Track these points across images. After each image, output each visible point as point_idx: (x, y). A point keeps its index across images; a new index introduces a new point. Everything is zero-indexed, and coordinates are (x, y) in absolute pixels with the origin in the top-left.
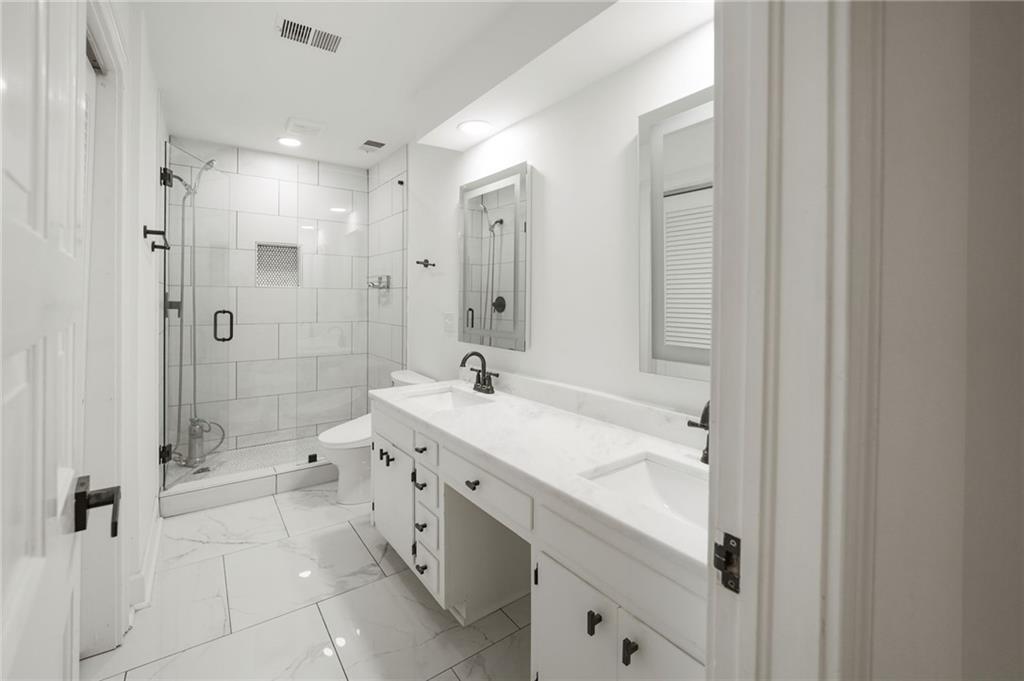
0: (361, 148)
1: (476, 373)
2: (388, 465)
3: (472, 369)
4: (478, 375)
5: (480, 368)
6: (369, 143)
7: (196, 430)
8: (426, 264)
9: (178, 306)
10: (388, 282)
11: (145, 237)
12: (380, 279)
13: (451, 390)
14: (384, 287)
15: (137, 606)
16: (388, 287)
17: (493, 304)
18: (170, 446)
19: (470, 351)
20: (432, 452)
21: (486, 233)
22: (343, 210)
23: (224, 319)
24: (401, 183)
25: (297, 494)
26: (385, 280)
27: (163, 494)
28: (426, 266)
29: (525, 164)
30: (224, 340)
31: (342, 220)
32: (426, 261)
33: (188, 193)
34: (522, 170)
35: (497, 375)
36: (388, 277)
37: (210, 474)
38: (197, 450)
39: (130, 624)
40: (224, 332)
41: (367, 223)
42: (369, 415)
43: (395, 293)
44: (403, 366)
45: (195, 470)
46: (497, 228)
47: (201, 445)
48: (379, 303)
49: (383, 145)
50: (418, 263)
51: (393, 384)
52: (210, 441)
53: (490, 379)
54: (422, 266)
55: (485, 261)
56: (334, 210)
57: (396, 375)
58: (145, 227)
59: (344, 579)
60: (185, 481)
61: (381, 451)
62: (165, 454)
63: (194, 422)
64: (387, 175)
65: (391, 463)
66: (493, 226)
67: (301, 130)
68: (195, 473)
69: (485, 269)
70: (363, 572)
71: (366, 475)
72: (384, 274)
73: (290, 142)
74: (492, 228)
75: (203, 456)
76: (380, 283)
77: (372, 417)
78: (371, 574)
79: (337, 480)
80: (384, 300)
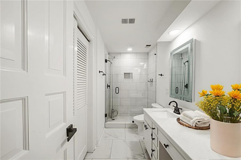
0: (145, 47)
1: (175, 107)
2: (146, 129)
3: (173, 106)
4: (175, 108)
5: (176, 106)
6: (147, 46)
7: (113, 111)
8: (161, 75)
9: (109, 86)
10: (152, 80)
11: (100, 73)
12: (151, 79)
13: (166, 111)
14: (151, 82)
15: (97, 145)
16: (152, 82)
17: (185, 86)
18: (107, 114)
19: (172, 101)
20: (156, 130)
21: (183, 65)
22: (143, 64)
23: (117, 89)
24: (155, 54)
25: (130, 129)
26: (151, 80)
27: (106, 123)
28: (161, 76)
29: (192, 39)
30: (117, 93)
31: (143, 66)
32: (161, 74)
33: (111, 64)
34: (191, 41)
35: (181, 109)
36: (152, 79)
37: (114, 120)
38: (113, 115)
39: (95, 149)
40: (117, 92)
41: (148, 66)
42: (143, 114)
43: (154, 83)
44: (156, 103)
45: (112, 119)
46: (186, 64)
47: (114, 114)
48: (150, 85)
49: (151, 45)
50: (159, 75)
51: (152, 107)
52: (115, 114)
53: (179, 110)
54: (160, 76)
55: (182, 74)
56: (140, 64)
57: (153, 105)
58: (99, 71)
59: (135, 155)
60: (110, 121)
61: (145, 125)
62: (106, 115)
63: (112, 110)
64: (152, 53)
65: (147, 129)
66: (185, 63)
67: (131, 46)
68: (112, 120)
69: (182, 76)
70: (140, 155)
71: (143, 130)
72: (151, 78)
73: (130, 49)
74: (184, 64)
75: (114, 117)
76: (150, 81)
77: (144, 115)
78: (142, 156)
79: (138, 128)
80: (151, 85)
